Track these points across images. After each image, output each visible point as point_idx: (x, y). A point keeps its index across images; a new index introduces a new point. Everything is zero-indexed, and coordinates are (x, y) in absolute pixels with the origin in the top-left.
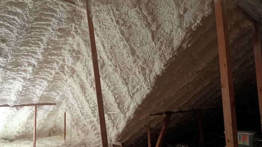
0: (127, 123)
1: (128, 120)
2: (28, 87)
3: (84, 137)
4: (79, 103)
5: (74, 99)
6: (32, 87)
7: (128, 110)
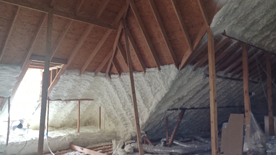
0: (150, 115)
1: (151, 113)
2: (76, 86)
3: (114, 127)
4: (112, 100)
5: (108, 96)
6: (79, 87)
7: (151, 105)
